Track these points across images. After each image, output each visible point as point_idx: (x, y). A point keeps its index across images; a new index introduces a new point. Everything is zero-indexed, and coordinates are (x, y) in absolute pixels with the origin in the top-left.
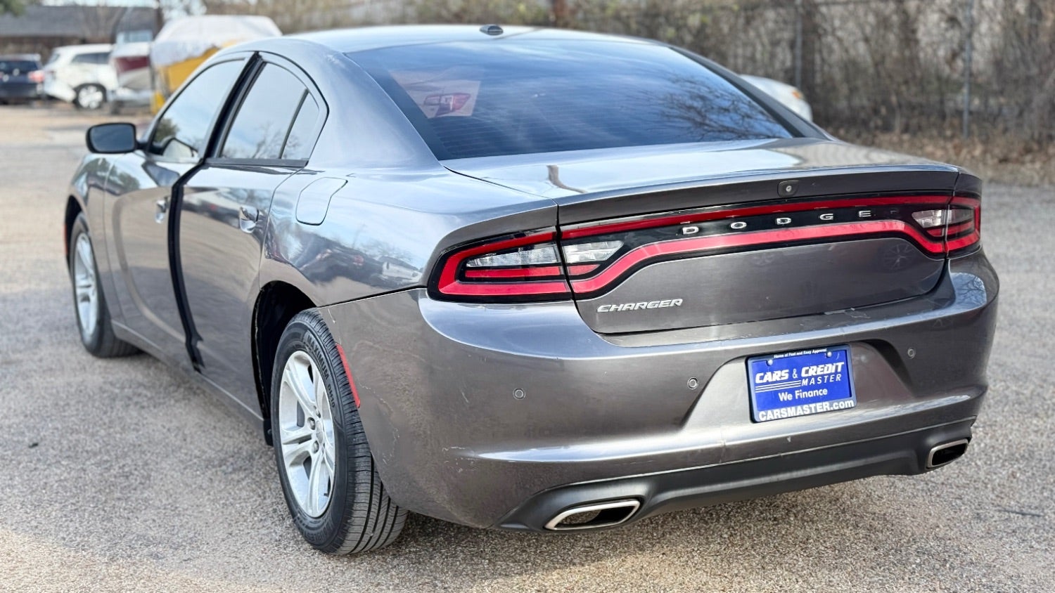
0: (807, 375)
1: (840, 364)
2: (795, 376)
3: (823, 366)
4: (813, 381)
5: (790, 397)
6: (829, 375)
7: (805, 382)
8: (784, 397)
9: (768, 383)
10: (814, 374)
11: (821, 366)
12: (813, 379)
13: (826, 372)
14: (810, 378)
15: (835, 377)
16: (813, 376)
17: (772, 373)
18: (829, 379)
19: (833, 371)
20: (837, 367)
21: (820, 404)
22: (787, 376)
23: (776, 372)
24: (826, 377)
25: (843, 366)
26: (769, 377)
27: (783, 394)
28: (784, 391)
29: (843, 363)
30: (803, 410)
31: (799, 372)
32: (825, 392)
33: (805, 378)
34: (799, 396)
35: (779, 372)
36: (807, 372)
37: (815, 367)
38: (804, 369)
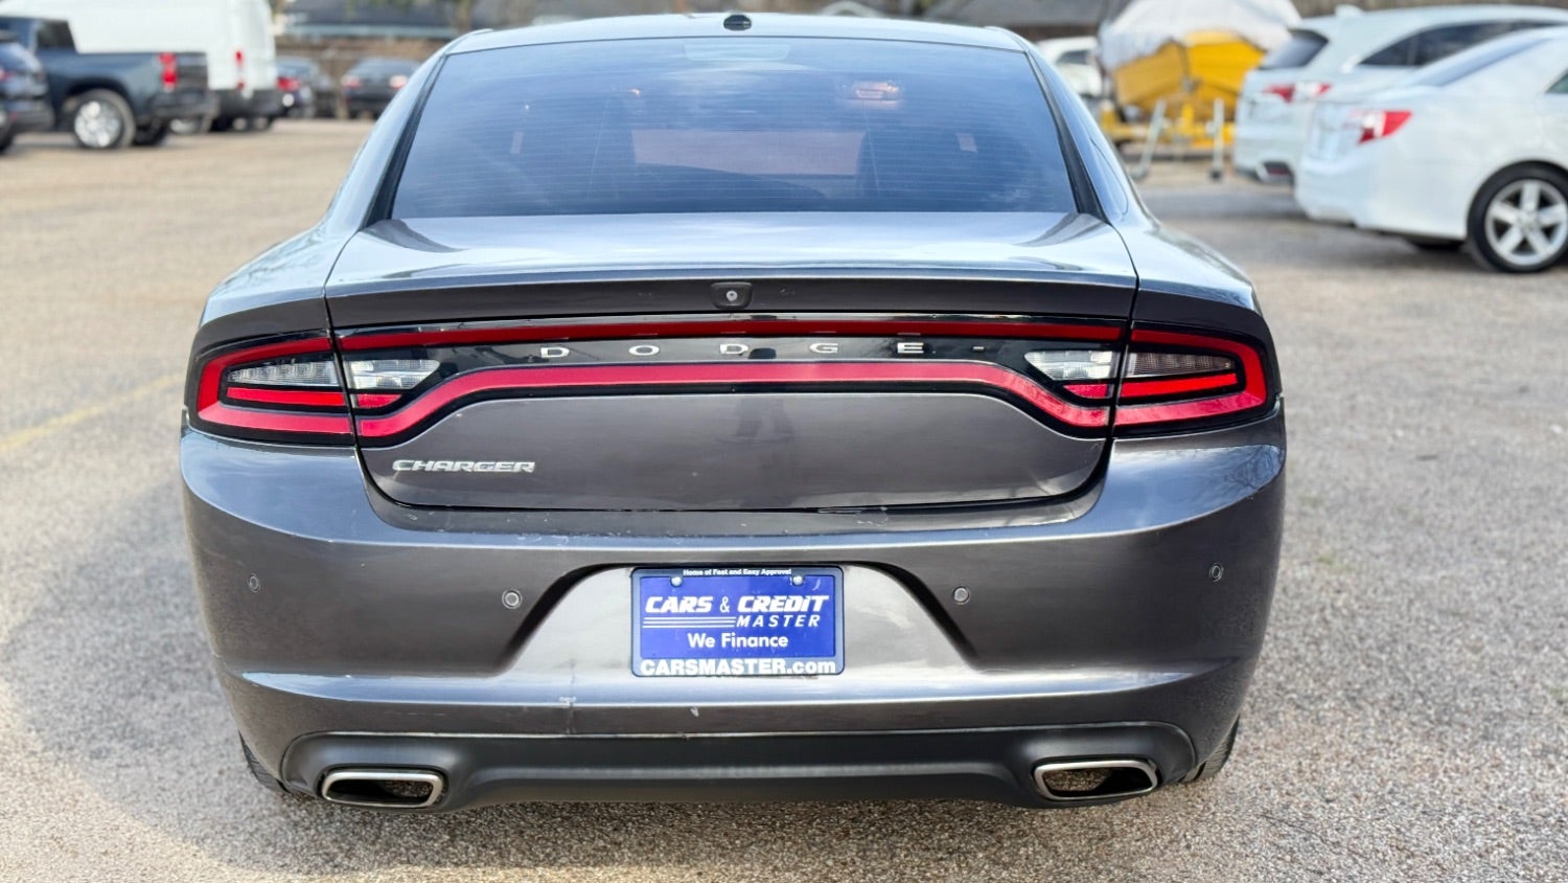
0: (748, 610)
1: (819, 600)
2: (725, 607)
3: (784, 598)
4: (760, 622)
5: (710, 642)
6: (796, 614)
7: (744, 622)
8: (696, 641)
9: (669, 614)
10: (764, 610)
11: (778, 598)
12: (761, 618)
13: (788, 608)
14: (754, 616)
15: (807, 620)
16: (760, 613)
17: (680, 600)
18: (792, 621)
19: (805, 608)
20: (812, 604)
21: (769, 660)
22: (708, 608)
23: (687, 599)
24: (788, 617)
25: (825, 602)
26: (671, 604)
27: (697, 635)
28: (700, 631)
29: (827, 598)
30: (730, 666)
31: (733, 604)
32: (783, 642)
33: (745, 615)
34: (729, 644)
35: (693, 600)
36: (749, 604)
37: (767, 599)
38: (744, 600)
